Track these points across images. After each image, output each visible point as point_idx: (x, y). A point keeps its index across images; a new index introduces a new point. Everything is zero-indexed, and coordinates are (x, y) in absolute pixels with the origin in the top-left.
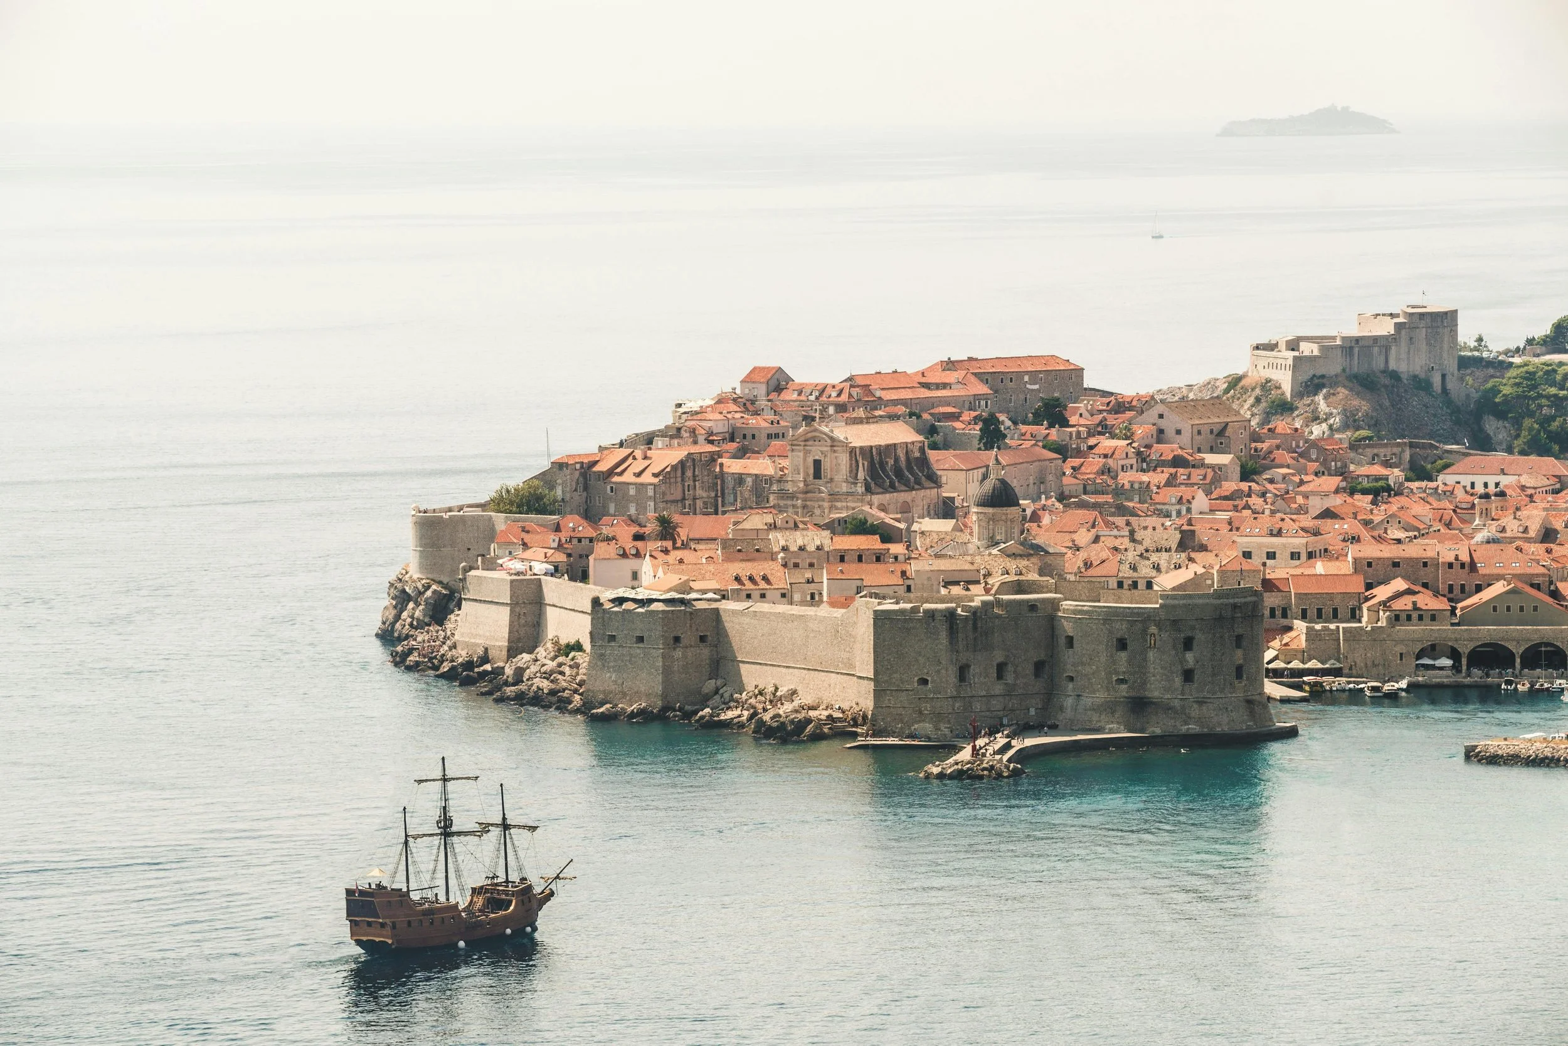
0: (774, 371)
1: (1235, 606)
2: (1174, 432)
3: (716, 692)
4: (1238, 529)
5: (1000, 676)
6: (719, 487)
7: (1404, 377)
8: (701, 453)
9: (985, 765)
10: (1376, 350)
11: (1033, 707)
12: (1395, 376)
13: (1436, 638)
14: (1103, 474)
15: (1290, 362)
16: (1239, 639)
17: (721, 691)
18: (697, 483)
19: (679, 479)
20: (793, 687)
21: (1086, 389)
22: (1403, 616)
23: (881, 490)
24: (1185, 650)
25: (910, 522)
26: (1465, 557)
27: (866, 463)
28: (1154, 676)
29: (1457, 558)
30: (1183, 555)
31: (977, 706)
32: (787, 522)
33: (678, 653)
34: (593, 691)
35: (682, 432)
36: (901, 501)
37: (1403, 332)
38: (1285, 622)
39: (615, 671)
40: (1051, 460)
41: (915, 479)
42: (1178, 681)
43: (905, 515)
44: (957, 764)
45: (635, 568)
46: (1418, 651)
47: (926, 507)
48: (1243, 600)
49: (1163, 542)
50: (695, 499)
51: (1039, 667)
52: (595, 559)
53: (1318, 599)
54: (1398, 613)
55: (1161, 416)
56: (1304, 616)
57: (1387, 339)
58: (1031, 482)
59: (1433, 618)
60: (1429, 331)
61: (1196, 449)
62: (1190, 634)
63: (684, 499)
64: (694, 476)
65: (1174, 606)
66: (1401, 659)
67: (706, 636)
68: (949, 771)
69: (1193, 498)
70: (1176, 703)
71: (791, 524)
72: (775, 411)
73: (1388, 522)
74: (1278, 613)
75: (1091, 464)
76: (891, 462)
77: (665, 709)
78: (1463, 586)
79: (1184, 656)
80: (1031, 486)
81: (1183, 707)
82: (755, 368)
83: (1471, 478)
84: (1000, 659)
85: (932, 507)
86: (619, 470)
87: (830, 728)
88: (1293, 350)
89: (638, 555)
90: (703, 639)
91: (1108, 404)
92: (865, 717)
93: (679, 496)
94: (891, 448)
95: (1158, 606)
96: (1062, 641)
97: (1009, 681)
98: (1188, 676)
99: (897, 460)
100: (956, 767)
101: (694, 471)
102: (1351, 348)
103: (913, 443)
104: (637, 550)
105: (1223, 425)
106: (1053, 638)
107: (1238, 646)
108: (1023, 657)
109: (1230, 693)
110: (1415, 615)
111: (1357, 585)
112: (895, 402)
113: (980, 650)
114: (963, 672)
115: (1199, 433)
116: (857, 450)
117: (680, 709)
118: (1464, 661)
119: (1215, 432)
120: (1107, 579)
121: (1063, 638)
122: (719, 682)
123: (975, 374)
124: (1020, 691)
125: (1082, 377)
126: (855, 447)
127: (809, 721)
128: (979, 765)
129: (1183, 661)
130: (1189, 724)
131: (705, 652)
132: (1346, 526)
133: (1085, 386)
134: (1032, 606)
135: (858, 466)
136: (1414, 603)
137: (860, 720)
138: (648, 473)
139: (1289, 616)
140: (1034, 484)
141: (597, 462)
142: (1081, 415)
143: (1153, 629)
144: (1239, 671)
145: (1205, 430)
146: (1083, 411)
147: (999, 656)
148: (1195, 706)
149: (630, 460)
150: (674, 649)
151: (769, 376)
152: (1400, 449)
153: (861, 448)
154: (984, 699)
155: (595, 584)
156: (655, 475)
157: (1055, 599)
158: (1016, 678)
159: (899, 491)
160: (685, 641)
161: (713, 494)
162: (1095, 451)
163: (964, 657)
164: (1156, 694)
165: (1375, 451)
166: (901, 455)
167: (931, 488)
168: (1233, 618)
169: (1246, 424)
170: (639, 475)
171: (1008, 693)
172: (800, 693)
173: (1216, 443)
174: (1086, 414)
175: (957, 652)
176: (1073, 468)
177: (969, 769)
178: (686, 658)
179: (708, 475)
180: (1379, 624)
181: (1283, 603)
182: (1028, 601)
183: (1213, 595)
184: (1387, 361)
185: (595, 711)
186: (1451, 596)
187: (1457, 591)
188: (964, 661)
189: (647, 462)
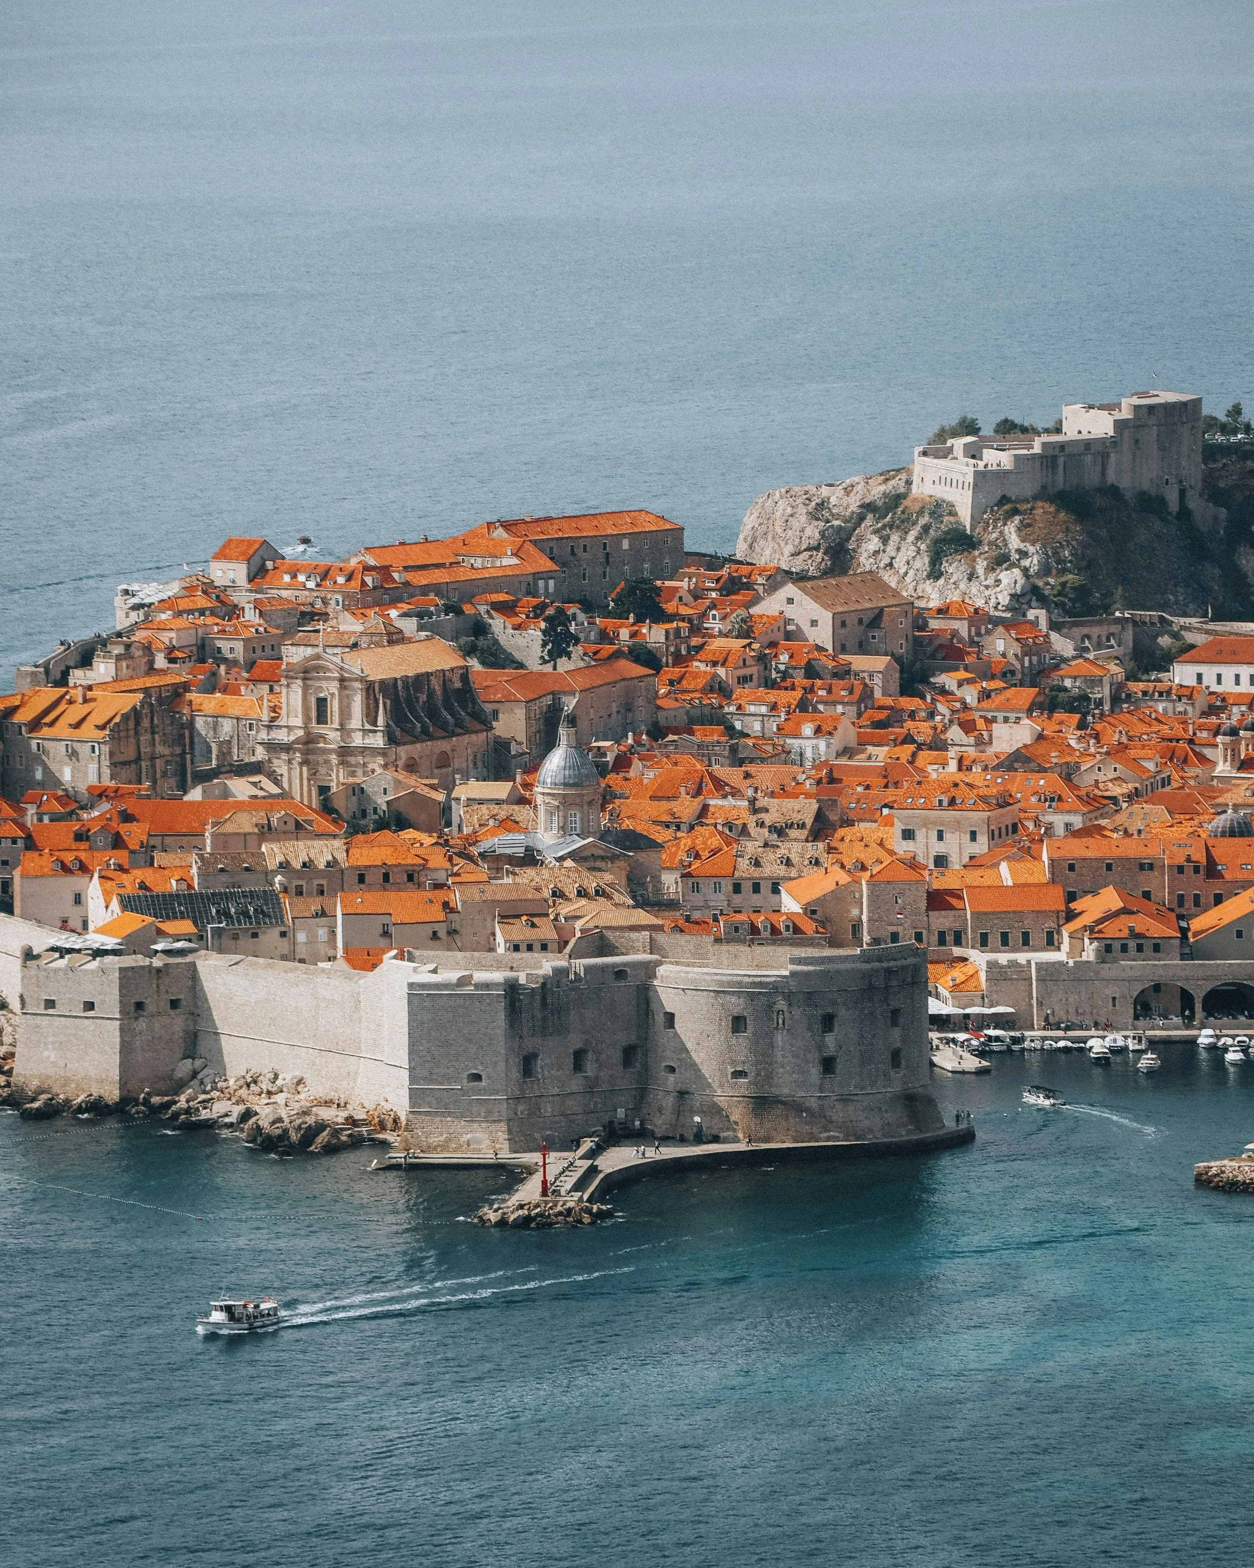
0: (256, 546)
1: (889, 971)
2: (809, 624)
3: (194, 1074)
4: (896, 784)
5: (578, 1066)
6: (187, 740)
7: (1128, 495)
8: (160, 687)
9: (559, 1208)
10: (1088, 459)
11: (621, 1107)
12: (1114, 492)
13: (1161, 976)
14: (712, 690)
15: (970, 479)
16: (895, 1013)
17: (200, 1076)
18: (156, 736)
19: (132, 733)
20: (298, 1073)
21: (687, 554)
22: (1117, 946)
23: (411, 738)
24: (824, 1032)
25: (449, 787)
26: (1200, 857)
27: (388, 702)
28: (783, 1067)
29: (1189, 860)
30: (821, 845)
31: (548, 1109)
32: (285, 823)
33: (142, 1024)
34: (25, 1076)
35: (133, 649)
36: (437, 751)
37: (1126, 433)
38: (957, 951)
39: (54, 1049)
40: (641, 678)
41: (456, 720)
42: (815, 1072)
43: (444, 770)
44: (521, 1207)
45: (77, 889)
46: (1136, 993)
47: (471, 758)
48: (899, 963)
49: (795, 815)
50: (153, 758)
51: (629, 1054)
52: (22, 876)
53: (1002, 919)
54: (1109, 942)
55: (790, 601)
56: (984, 942)
57: (1104, 443)
58: (615, 710)
59: (1157, 948)
60: (1162, 429)
61: (839, 648)
62: (830, 1010)
63: (139, 759)
64: (152, 726)
65: (808, 974)
66: (1114, 1005)
67: (178, 1000)
68: (512, 1218)
69: (836, 728)
70: (813, 1103)
71: (291, 826)
72: (260, 611)
73: (1099, 769)
74: (950, 938)
75: (696, 675)
76: (423, 697)
77: (127, 1100)
78: (1197, 897)
79: (822, 1041)
80: (614, 715)
81: (822, 1107)
82: (230, 541)
83: (1216, 669)
84: (578, 1046)
85: (479, 757)
86: (47, 720)
87: (350, 1135)
88: (973, 457)
89: (84, 869)
90: (174, 1004)
91: (718, 581)
92: (396, 1121)
93: (132, 756)
94: (421, 680)
95: (787, 973)
96: (660, 1019)
97: (590, 1074)
98: (828, 1065)
99: (431, 694)
100: (520, 1212)
101: (152, 719)
102: (1055, 457)
103: (452, 670)
104: (80, 861)
105: (877, 611)
106: (647, 1015)
107: (894, 1024)
108: (608, 1041)
109: (884, 1087)
110: (1132, 944)
111: (1055, 900)
112: (425, 590)
113: (551, 1034)
114: (528, 1064)
115: (843, 624)
116: (377, 685)
117: (146, 1102)
118: (1198, 1007)
119: (866, 621)
120: (719, 880)
121: (662, 1015)
122: (198, 1063)
123: (534, 542)
124: (604, 1087)
125: (682, 539)
126: (373, 682)
127: (321, 1126)
128: (551, 1208)
129: (821, 1047)
130: (829, 1131)
131: (178, 1023)
132: (1042, 782)
133: (687, 549)
134: (620, 973)
135: (377, 707)
136: (1131, 929)
137: (390, 1125)
138: (88, 726)
139: (964, 943)
140: (618, 712)
141: (17, 708)
142: (681, 599)
143: (781, 1004)
144: (896, 1057)
145: (852, 620)
146: (683, 593)
147: (575, 1042)
148: (839, 1106)
149: (62, 707)
150: (136, 1019)
151: (251, 552)
152: (1120, 627)
153: (382, 682)
154: (556, 1099)
155: (25, 916)
156: (102, 728)
157: (650, 962)
158: (600, 1067)
159: (437, 739)
160: (151, 1008)
161: (178, 750)
162: (702, 655)
163: (531, 1043)
164: (786, 1091)
165: (1086, 631)
166: (437, 688)
167: (476, 732)
168: (887, 988)
169: (906, 608)
170: (77, 725)
171: (591, 1087)
172: (308, 1082)
173: (867, 638)
174: (688, 598)
175: (521, 1037)
176: (671, 683)
177: (537, 1215)
178: (152, 1030)
179: (172, 724)
180: (1085, 957)
181: (957, 926)
182: (614, 965)
183: (860, 956)
184: (1103, 474)
185: (28, 1106)
186: (1179, 910)
187: (1189, 903)
188: (531, 1050)
189: (87, 708)
